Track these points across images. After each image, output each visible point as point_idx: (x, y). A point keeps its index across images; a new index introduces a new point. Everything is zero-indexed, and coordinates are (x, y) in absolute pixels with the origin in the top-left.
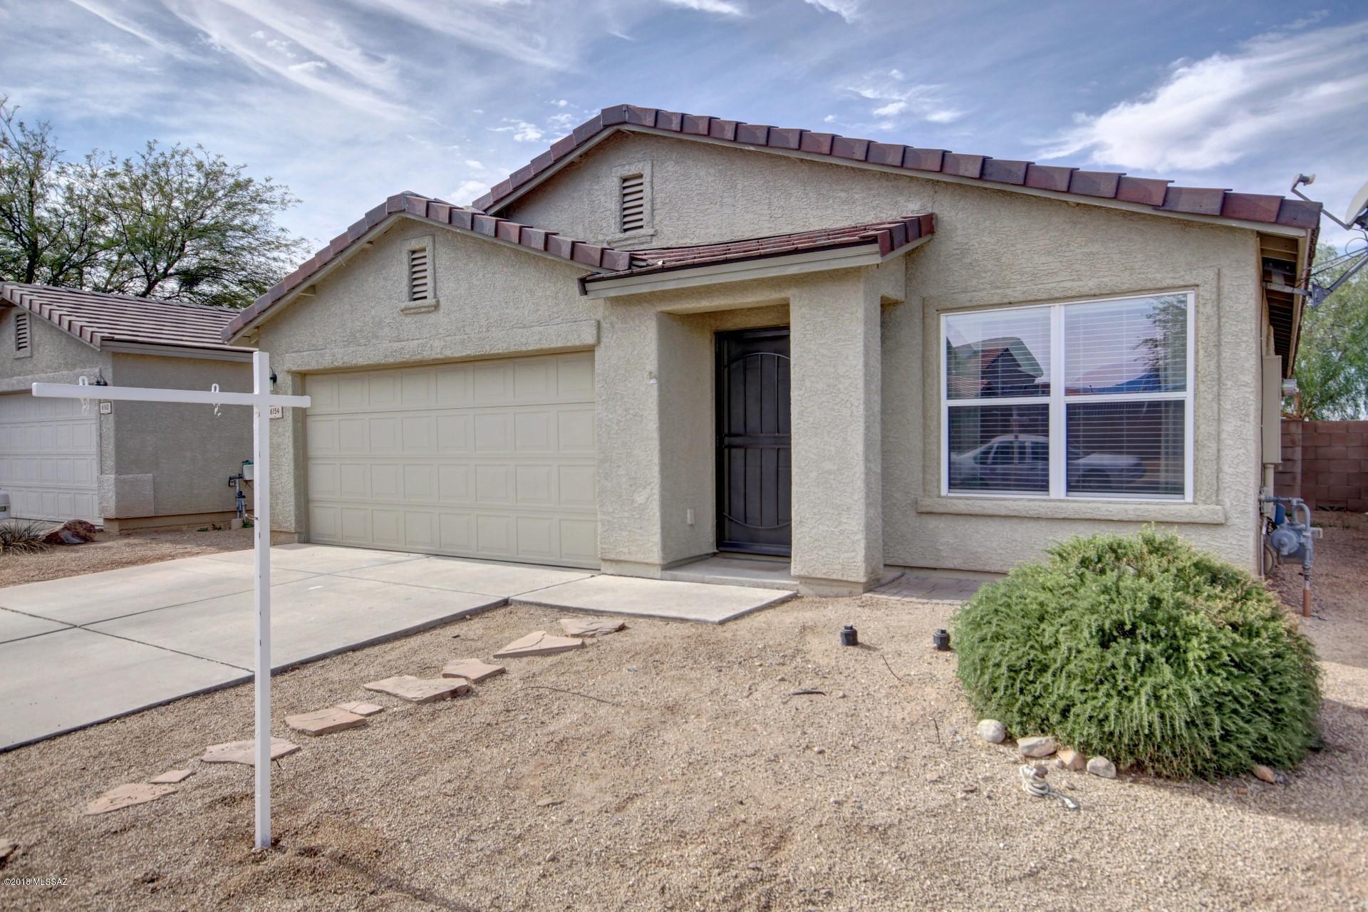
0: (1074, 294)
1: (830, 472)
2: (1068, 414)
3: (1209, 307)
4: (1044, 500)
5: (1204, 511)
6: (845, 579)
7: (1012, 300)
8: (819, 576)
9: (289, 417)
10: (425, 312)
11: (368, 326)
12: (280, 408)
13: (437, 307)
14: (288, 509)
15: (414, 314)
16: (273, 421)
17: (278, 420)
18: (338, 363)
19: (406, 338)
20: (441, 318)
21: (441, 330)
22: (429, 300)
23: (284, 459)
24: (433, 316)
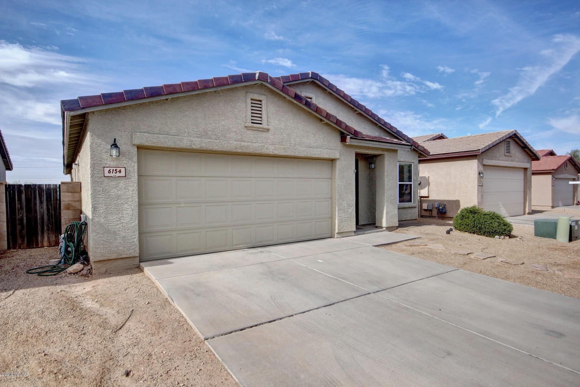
3: (415, 167)
6: (395, 226)
9: (134, 177)
10: (261, 131)
11: (218, 129)
12: (123, 170)
13: (268, 130)
14: (131, 241)
15: (254, 130)
16: (111, 178)
17: (119, 178)
18: (197, 146)
19: (247, 141)
20: (270, 135)
21: (269, 141)
22: (264, 126)
23: (126, 206)
24: (265, 134)
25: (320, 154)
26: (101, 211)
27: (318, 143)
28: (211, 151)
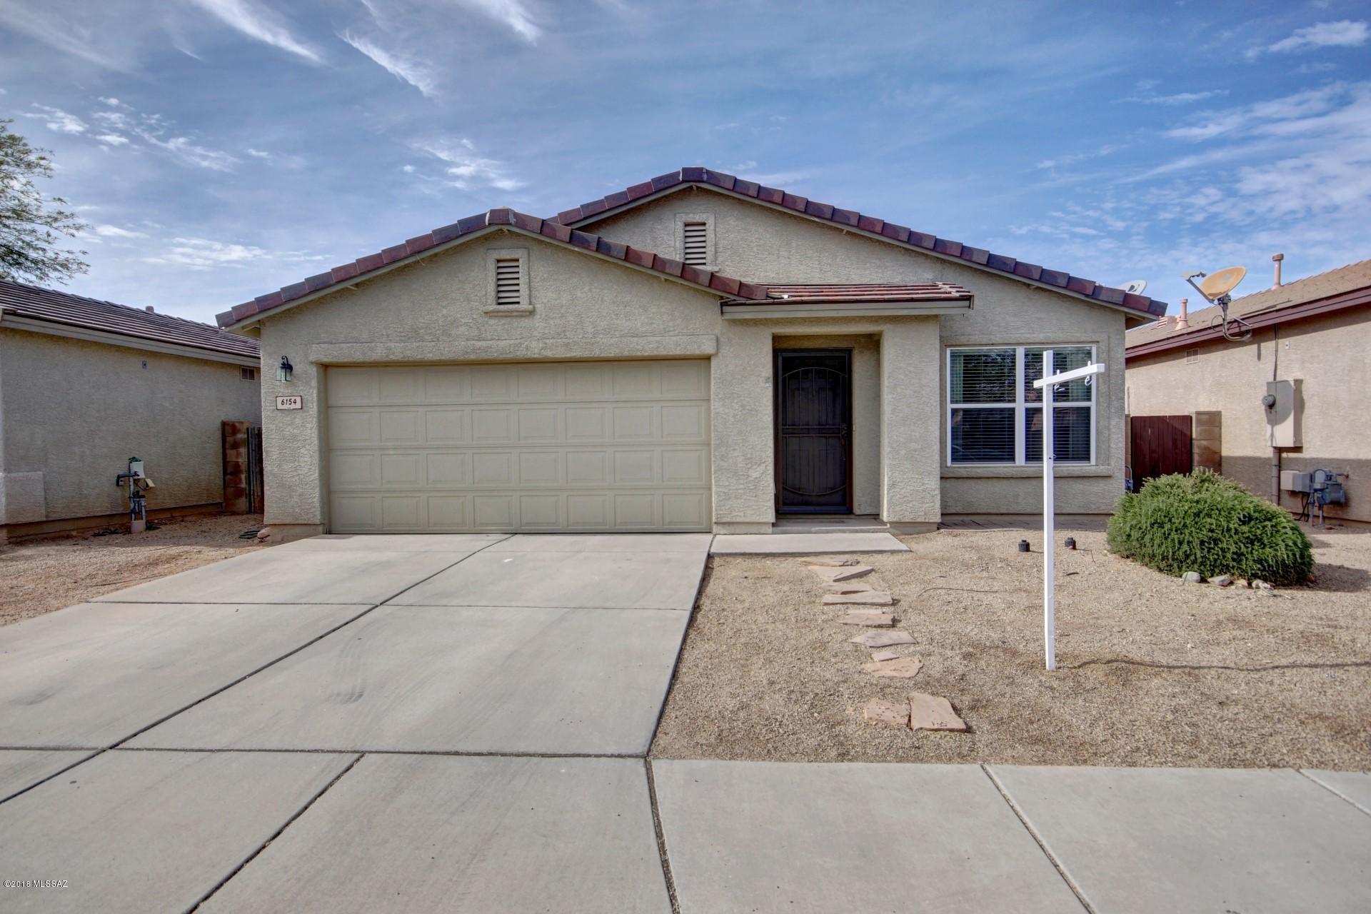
0: (1031, 341)
1: (915, 451)
2: (1026, 414)
3: (1105, 354)
4: (1013, 467)
5: (1102, 469)
6: (927, 521)
7: (994, 342)
8: (907, 521)
9: (313, 408)
10: (516, 316)
11: (437, 324)
12: (298, 399)
13: (532, 313)
14: (310, 501)
15: (502, 316)
16: (286, 412)
17: (295, 411)
18: (396, 356)
19: (489, 338)
20: (537, 323)
21: (536, 333)
22: (524, 305)
23: (303, 451)
24: (526, 320)
25: (658, 347)
26: (274, 457)
27: (655, 325)
28: (421, 362)
